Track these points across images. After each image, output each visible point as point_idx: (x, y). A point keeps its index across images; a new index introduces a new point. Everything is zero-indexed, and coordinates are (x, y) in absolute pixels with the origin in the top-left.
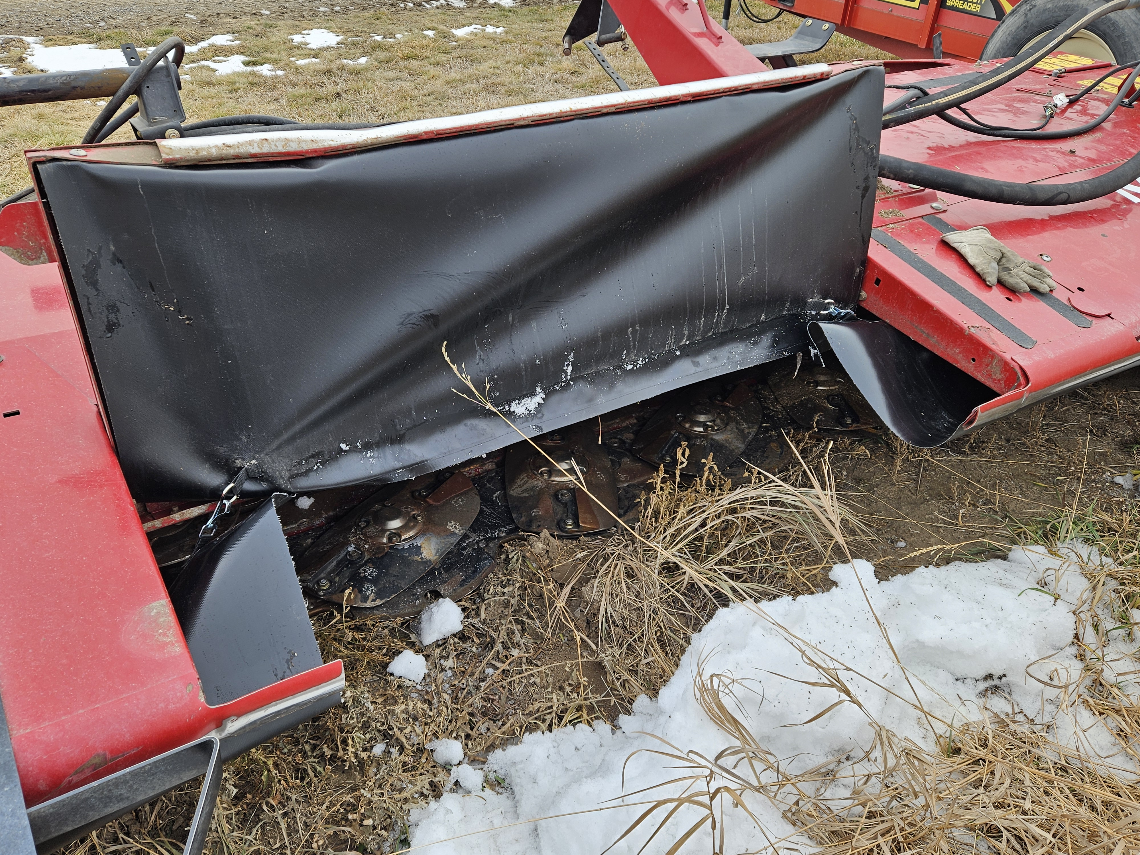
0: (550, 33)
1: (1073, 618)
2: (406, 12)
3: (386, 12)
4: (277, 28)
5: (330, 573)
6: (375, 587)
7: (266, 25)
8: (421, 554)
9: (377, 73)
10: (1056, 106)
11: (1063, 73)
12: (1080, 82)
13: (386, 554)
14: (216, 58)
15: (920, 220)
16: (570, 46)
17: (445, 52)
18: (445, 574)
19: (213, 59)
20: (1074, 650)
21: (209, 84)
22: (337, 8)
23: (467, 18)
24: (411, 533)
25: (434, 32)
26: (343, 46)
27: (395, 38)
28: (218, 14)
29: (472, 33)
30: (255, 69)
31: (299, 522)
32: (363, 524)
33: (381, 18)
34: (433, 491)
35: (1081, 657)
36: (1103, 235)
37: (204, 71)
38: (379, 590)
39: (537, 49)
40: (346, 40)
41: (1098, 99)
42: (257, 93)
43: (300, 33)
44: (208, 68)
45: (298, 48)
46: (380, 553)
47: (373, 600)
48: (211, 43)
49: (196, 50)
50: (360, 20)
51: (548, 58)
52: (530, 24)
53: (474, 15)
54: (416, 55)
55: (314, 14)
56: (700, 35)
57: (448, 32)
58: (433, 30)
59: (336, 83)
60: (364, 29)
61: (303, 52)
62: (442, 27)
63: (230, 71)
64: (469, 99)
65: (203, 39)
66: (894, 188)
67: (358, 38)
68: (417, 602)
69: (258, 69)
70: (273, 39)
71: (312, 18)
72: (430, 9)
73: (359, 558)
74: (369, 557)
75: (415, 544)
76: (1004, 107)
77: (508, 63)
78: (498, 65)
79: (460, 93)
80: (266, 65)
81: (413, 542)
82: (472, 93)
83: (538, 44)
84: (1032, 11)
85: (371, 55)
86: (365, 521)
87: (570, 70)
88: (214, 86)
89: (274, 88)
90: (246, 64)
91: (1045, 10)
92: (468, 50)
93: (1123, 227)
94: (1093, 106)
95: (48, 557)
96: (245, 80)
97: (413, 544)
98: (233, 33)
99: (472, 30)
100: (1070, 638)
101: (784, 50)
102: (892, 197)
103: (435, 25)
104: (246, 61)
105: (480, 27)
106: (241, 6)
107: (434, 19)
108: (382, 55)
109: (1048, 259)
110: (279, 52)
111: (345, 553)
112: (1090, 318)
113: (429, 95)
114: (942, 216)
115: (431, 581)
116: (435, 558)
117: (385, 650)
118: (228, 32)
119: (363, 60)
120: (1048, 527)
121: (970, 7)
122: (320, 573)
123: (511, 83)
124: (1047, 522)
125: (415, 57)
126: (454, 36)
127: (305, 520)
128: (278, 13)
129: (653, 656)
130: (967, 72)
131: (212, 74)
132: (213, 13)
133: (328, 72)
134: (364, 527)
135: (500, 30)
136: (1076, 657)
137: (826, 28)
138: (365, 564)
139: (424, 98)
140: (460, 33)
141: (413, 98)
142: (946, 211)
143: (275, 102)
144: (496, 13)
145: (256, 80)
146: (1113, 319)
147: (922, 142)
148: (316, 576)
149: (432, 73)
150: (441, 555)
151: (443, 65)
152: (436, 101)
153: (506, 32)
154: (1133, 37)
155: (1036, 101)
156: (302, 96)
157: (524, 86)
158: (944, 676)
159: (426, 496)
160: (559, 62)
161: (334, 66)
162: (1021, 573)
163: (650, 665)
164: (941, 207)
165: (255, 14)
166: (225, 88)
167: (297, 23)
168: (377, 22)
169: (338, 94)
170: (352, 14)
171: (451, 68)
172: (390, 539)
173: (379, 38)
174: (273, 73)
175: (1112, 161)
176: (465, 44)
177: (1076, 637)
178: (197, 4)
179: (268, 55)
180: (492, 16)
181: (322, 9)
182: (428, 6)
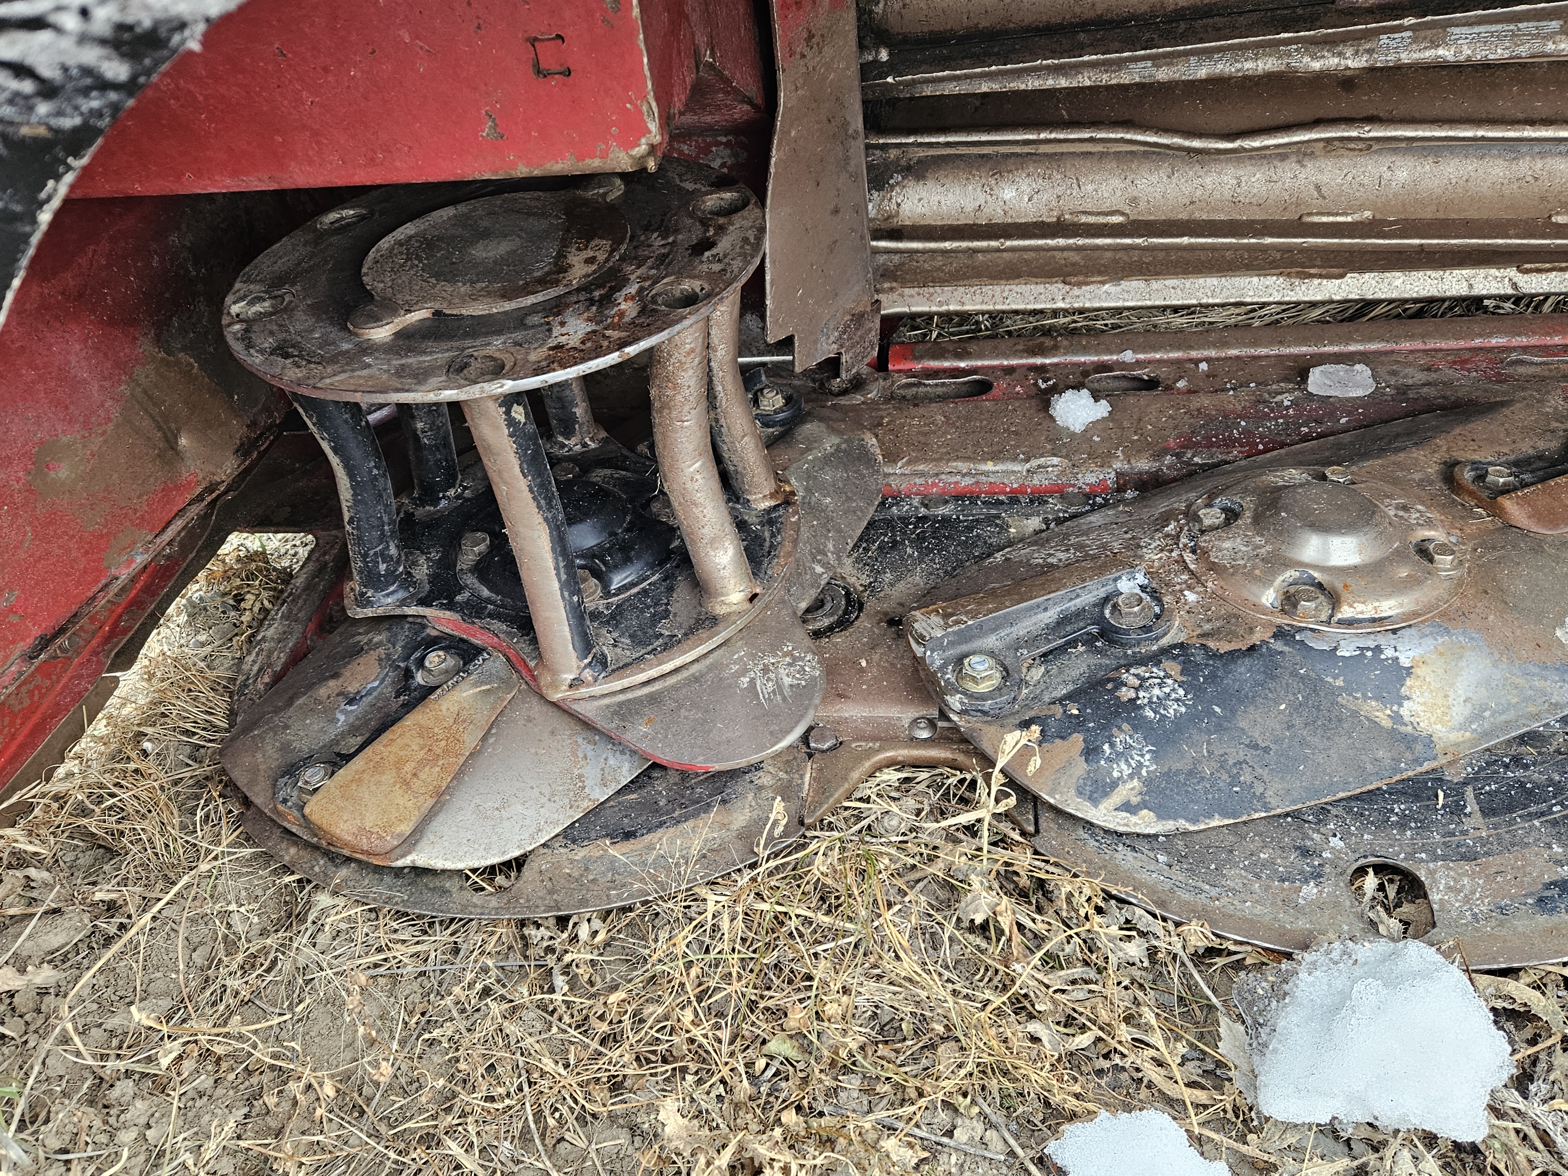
5: (1016, 645)
6: (1156, 757)
8: (1400, 700)
13: (1252, 648)
18: (1477, 819)
24: (1389, 607)
31: (1034, 463)
32: (1212, 516)
34: (1543, 480)
38: (1168, 775)
46: (1232, 635)
47: (1127, 807)
68: (1310, 890)
73: (1146, 629)
74: (1182, 638)
75: (1389, 653)
81: (1382, 640)
86: (1224, 510)
97: (1378, 649)
111: (1102, 593)
115: (1402, 825)
116: (1455, 737)
117: (1084, 1040)
122: (982, 631)
127: (1055, 460)
134: (1213, 528)
138: (1155, 659)
148: (964, 637)
150: (1486, 735)
159: (1506, 490)
172: (1290, 601)
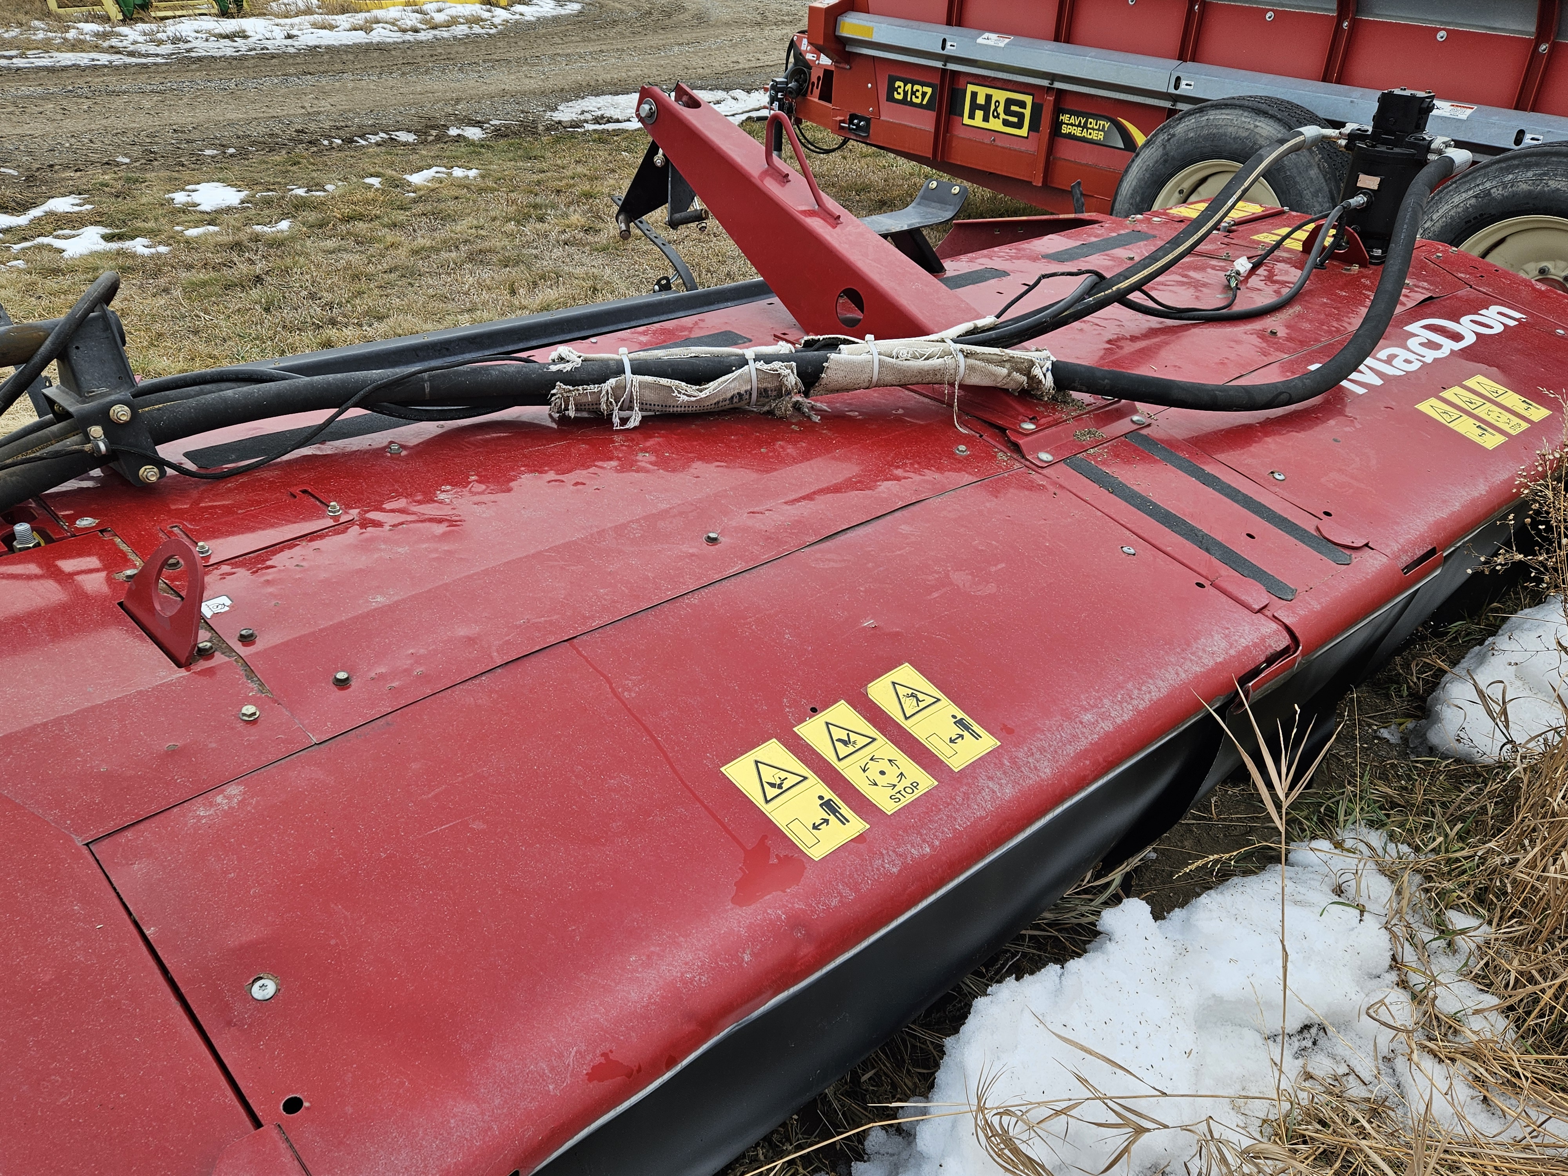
0: (542, 175)
1: (1385, 935)
2: (334, 153)
3: (305, 153)
4: (146, 184)
7: (128, 180)
9: (308, 243)
10: (1238, 273)
11: (1233, 225)
12: (1255, 237)
14: (60, 232)
15: (1123, 438)
16: (628, 226)
17: (402, 208)
19: (55, 233)
20: (1393, 977)
21: (56, 272)
22: (232, 151)
23: (423, 158)
25: (379, 179)
26: (250, 205)
27: (325, 191)
28: (51, 166)
29: (433, 179)
30: (124, 246)
33: (299, 163)
35: (1403, 984)
36: (1335, 440)
37: (45, 253)
39: (532, 199)
40: (254, 196)
41: (1284, 261)
42: (134, 282)
43: (183, 190)
44: (50, 248)
45: (184, 212)
48: (48, 210)
49: (27, 222)
50: (269, 166)
51: (549, 212)
52: (512, 163)
53: (432, 154)
54: (360, 214)
55: (199, 160)
56: (811, 213)
57: (400, 179)
58: (377, 176)
59: (252, 262)
60: (276, 180)
61: (192, 218)
62: (389, 172)
63: (85, 251)
64: (450, 274)
65: (34, 205)
66: (1086, 402)
67: (270, 193)
69: (128, 245)
70: (144, 200)
71: (197, 167)
72: (367, 147)
76: (1180, 278)
77: (494, 219)
78: (481, 224)
79: (435, 266)
80: (138, 239)
82: (452, 265)
83: (531, 192)
84: (1171, 141)
85: (293, 216)
87: (582, 227)
88: (64, 275)
89: (157, 273)
90: (107, 238)
91: (1186, 140)
92: (435, 204)
93: (1355, 427)
94: (1281, 270)
95: (65, 1103)
96: (112, 263)
98: (80, 194)
99: (434, 174)
100: (1388, 961)
101: (909, 222)
102: (1086, 413)
103: (380, 170)
104: (106, 234)
105: (444, 169)
106: (85, 152)
107: (376, 161)
108: (312, 217)
109: (1281, 477)
110: (156, 219)
112: (1347, 552)
113: (391, 272)
114: (1144, 432)
118: (71, 193)
119: (284, 225)
120: (1322, 810)
121: (1090, 134)
123: (504, 248)
124: (1320, 805)
125: (361, 217)
126: (409, 184)
128: (143, 161)
129: (874, 1068)
130: (1122, 232)
131: (57, 256)
132: (44, 164)
133: (237, 246)
135: (473, 173)
136: (1398, 985)
137: (957, 191)
139: (385, 276)
140: (417, 179)
141: (370, 278)
142: (1149, 425)
143: (164, 294)
144: (463, 150)
145: (129, 262)
146: (1372, 549)
147: (1100, 334)
149: (390, 239)
151: (402, 226)
152: (403, 279)
153: (483, 177)
154: (1295, 170)
155: (1213, 268)
156: (204, 284)
157: (524, 251)
158: (1251, 1037)
160: (565, 215)
161: (243, 236)
162: (1312, 882)
163: (874, 1081)
164: (1144, 420)
165: (107, 163)
166: (83, 277)
167: (176, 175)
168: (295, 168)
169: (257, 277)
170: (255, 159)
171: (414, 230)
173: (301, 192)
174: (153, 250)
175: (1321, 342)
176: (426, 196)
177: (1394, 958)
178: (17, 153)
179: (141, 224)
180: (459, 154)
181: (208, 152)
182: (364, 143)
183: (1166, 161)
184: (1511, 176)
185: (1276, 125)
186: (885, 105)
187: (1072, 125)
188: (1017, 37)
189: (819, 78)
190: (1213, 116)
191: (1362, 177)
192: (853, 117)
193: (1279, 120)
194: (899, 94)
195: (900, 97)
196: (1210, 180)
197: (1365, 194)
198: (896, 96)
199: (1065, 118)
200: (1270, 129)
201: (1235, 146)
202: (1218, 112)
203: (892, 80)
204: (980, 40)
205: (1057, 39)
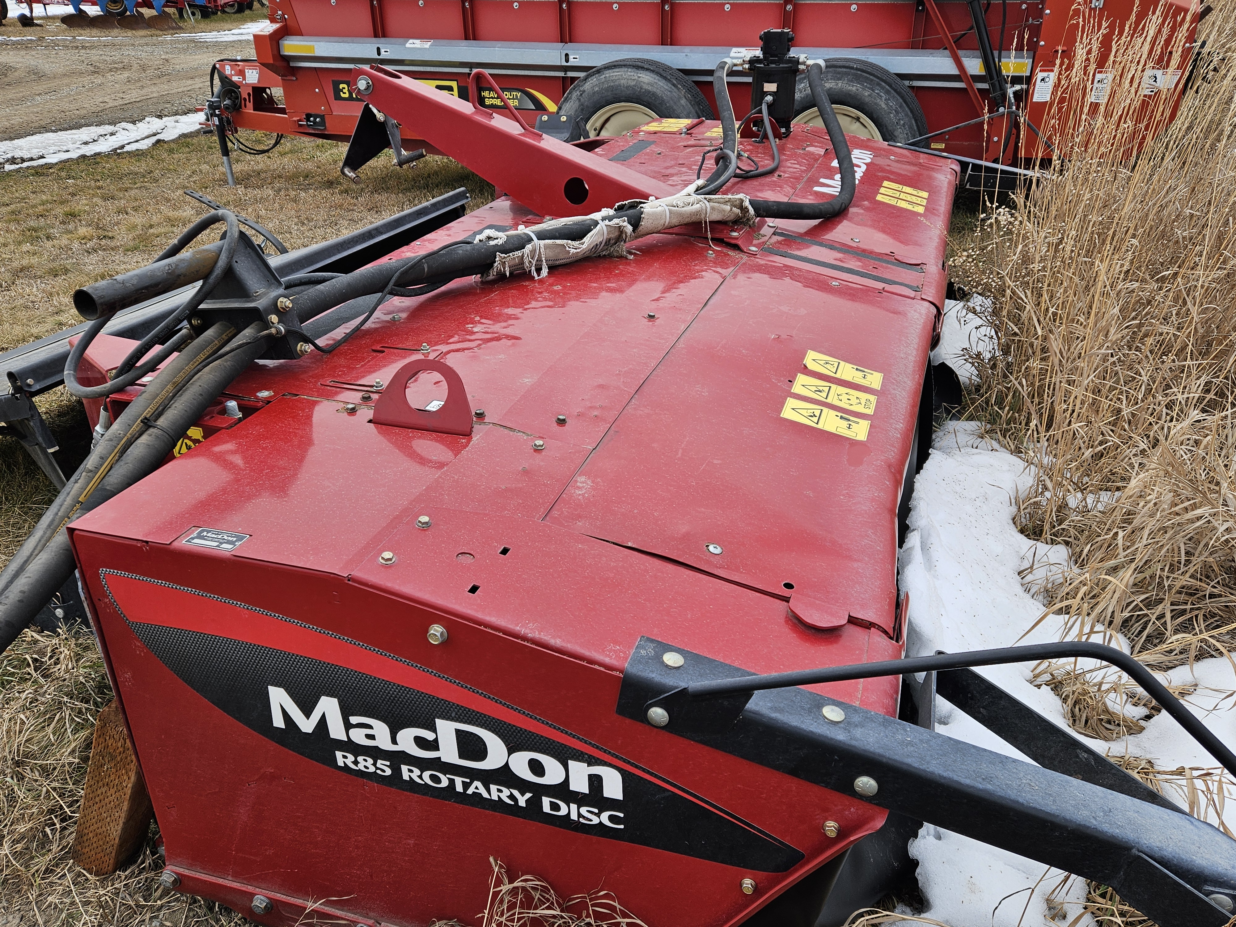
11: (687, 131)
12: (706, 134)
84: (583, 95)
154: (671, 102)
183: (582, 110)
184: (803, 85)
185: (652, 75)
186: (334, 103)
187: (492, 98)
188: (436, 40)
189: (249, 94)
190: (608, 74)
191: (766, 85)
192: (308, 116)
193: (653, 71)
194: (345, 93)
195: (347, 95)
196: (612, 119)
197: (770, 95)
198: (342, 95)
199: (486, 94)
200: (649, 78)
201: (628, 92)
202: (610, 71)
203: (336, 85)
204: (408, 45)
205: (467, 38)
